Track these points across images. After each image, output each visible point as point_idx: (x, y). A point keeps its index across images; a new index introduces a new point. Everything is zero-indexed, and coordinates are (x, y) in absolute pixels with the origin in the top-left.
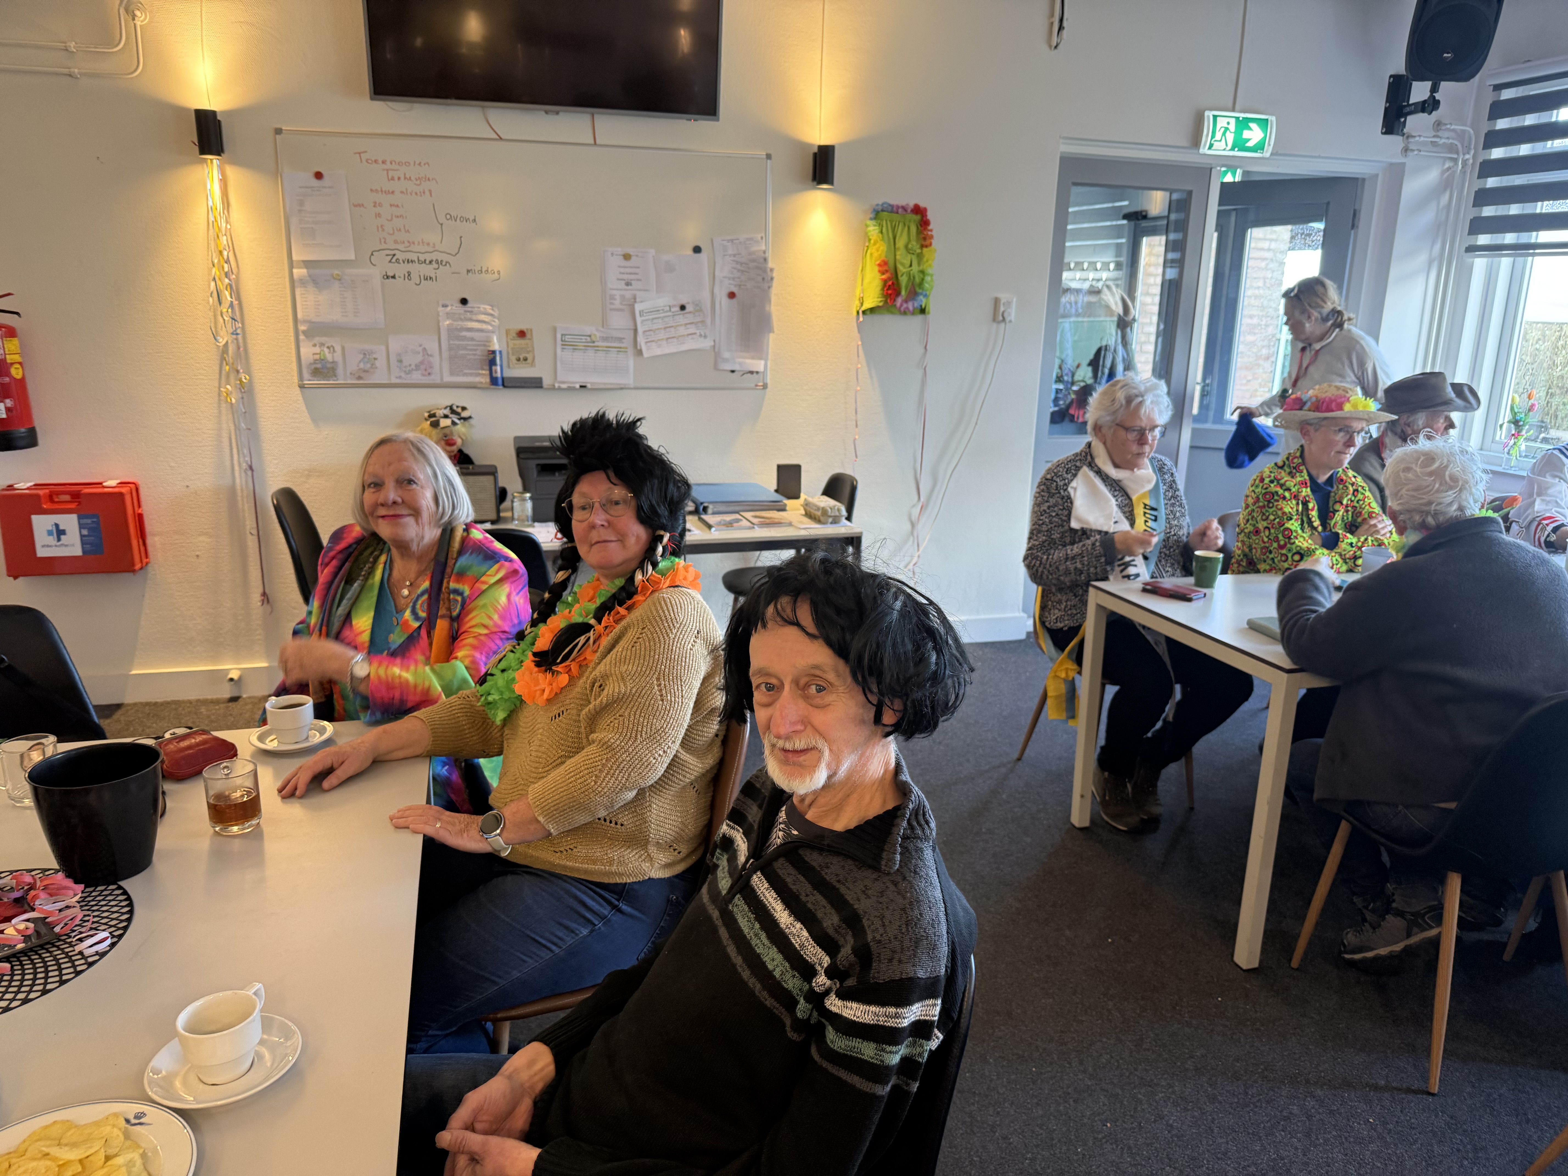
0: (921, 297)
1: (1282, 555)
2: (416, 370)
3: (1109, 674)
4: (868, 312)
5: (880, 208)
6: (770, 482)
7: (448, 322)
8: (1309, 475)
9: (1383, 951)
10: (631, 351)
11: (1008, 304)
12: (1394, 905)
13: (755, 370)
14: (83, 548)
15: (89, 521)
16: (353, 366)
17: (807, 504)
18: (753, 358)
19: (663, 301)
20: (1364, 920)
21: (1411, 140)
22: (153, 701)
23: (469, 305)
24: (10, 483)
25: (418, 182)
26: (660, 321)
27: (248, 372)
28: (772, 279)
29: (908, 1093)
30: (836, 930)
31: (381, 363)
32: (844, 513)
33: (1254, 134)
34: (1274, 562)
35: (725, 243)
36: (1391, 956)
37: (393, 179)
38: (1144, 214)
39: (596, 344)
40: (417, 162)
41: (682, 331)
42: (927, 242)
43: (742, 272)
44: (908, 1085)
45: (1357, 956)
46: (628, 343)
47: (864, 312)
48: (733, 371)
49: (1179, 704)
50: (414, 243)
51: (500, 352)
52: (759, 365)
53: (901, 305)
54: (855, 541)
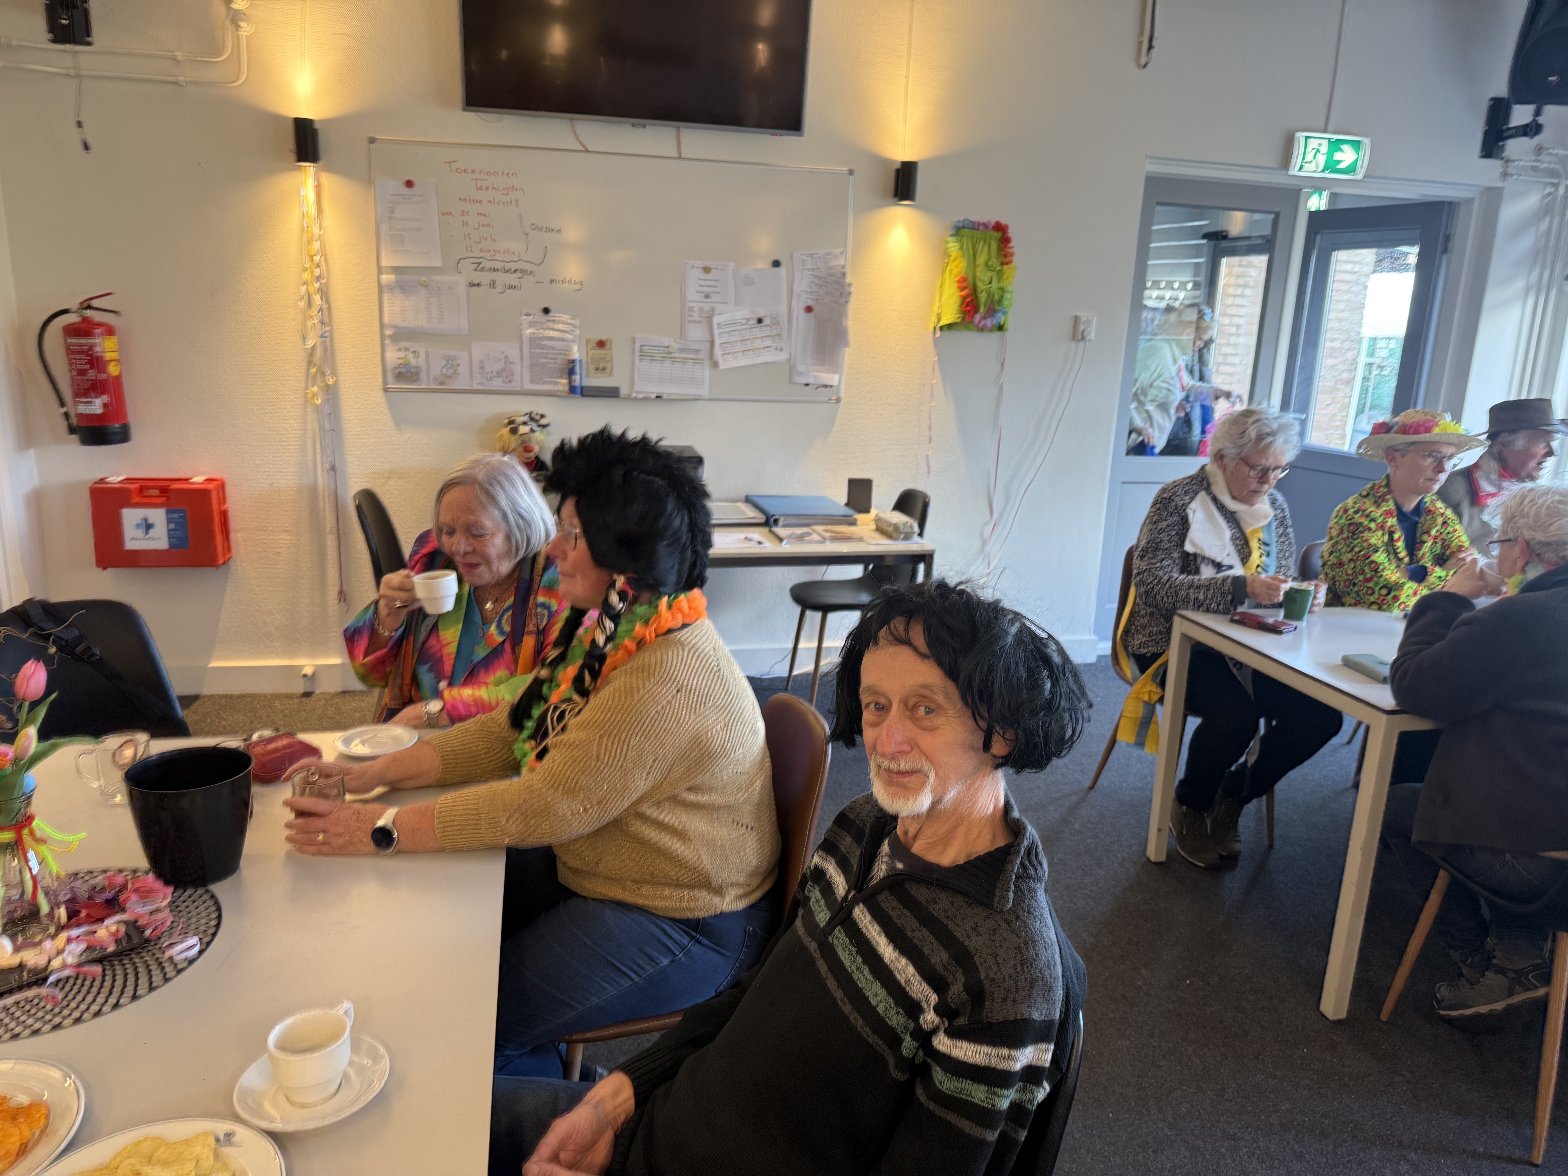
0: (1000, 314)
1: (1369, 588)
2: (498, 377)
3: (1191, 706)
4: (945, 328)
5: (961, 225)
6: (841, 495)
7: (529, 331)
8: (1396, 504)
9: (1483, 1009)
10: (707, 363)
11: (1089, 322)
12: (1495, 961)
13: (829, 383)
14: (170, 542)
15: (176, 516)
16: (436, 371)
17: (878, 520)
18: (828, 372)
19: (741, 314)
20: (1461, 975)
21: (1511, 164)
22: (230, 693)
23: (551, 314)
24: (100, 476)
25: (506, 192)
26: (737, 333)
27: (334, 373)
28: (850, 293)
29: (1015, 1141)
30: (945, 966)
31: (463, 369)
32: (916, 529)
33: (1346, 156)
34: (1358, 595)
35: (804, 257)
36: (1491, 1014)
37: (481, 188)
38: (1224, 234)
39: (673, 355)
40: (505, 173)
41: (759, 344)
42: (1007, 260)
43: (821, 286)
44: (1016, 1132)
45: (1454, 1013)
46: (704, 355)
47: (941, 328)
48: (807, 385)
49: (1264, 739)
50: (499, 252)
51: (580, 361)
52: (833, 379)
53: (980, 322)
54: (927, 558)
